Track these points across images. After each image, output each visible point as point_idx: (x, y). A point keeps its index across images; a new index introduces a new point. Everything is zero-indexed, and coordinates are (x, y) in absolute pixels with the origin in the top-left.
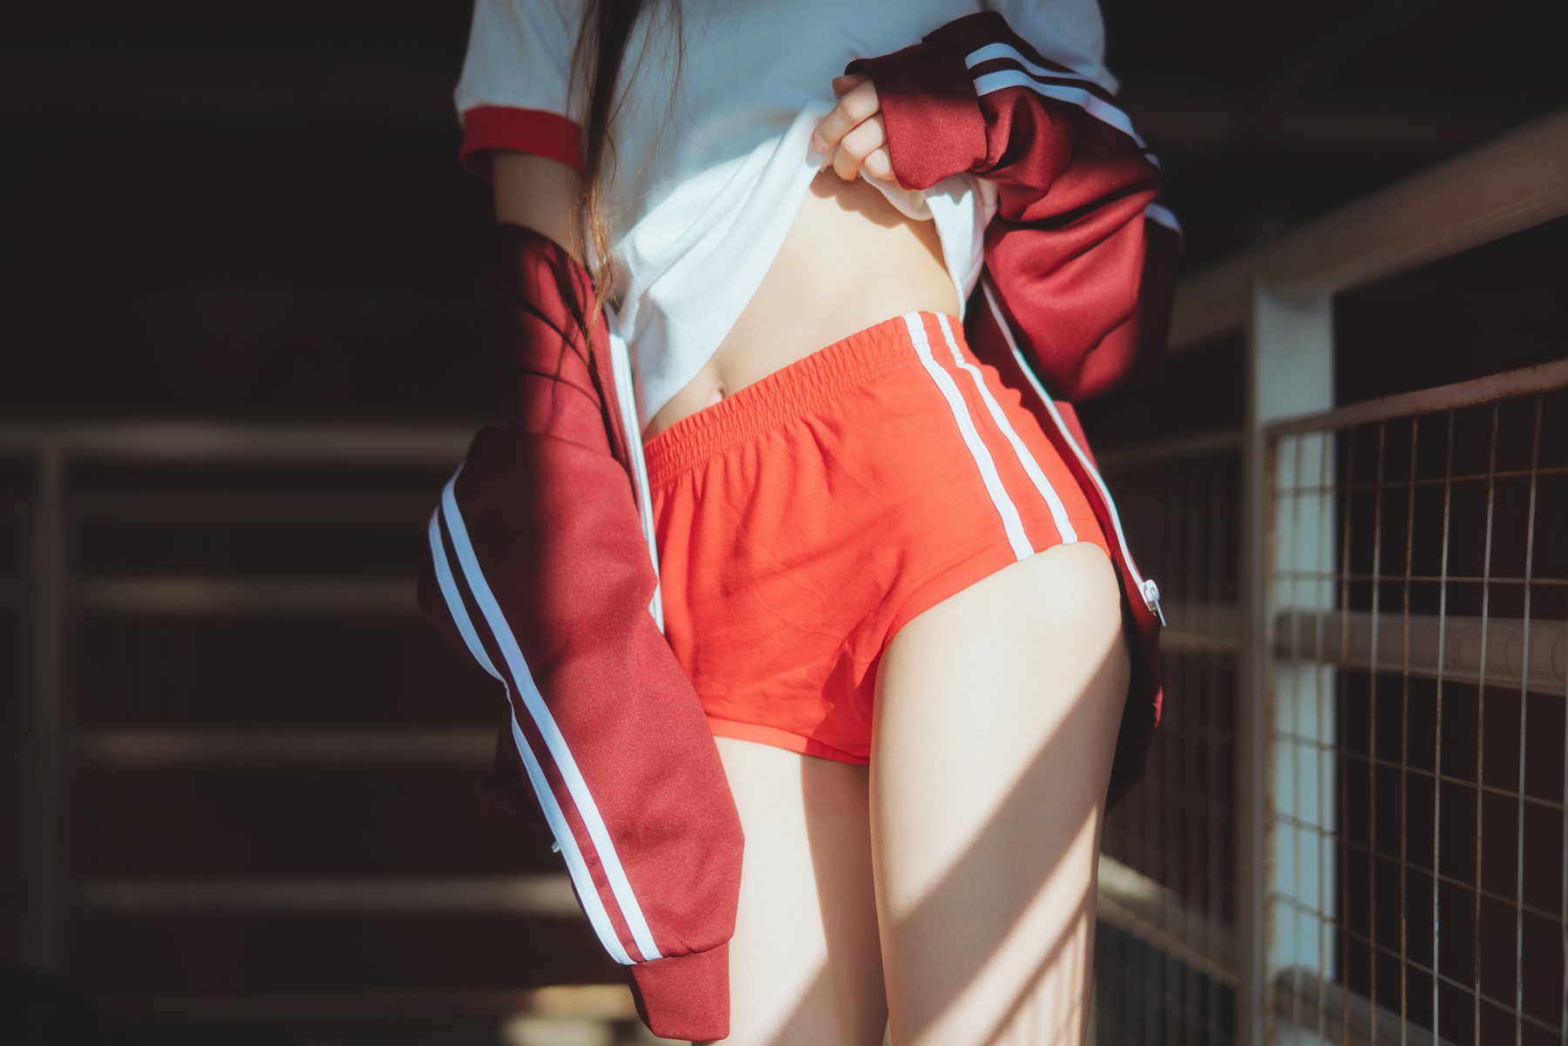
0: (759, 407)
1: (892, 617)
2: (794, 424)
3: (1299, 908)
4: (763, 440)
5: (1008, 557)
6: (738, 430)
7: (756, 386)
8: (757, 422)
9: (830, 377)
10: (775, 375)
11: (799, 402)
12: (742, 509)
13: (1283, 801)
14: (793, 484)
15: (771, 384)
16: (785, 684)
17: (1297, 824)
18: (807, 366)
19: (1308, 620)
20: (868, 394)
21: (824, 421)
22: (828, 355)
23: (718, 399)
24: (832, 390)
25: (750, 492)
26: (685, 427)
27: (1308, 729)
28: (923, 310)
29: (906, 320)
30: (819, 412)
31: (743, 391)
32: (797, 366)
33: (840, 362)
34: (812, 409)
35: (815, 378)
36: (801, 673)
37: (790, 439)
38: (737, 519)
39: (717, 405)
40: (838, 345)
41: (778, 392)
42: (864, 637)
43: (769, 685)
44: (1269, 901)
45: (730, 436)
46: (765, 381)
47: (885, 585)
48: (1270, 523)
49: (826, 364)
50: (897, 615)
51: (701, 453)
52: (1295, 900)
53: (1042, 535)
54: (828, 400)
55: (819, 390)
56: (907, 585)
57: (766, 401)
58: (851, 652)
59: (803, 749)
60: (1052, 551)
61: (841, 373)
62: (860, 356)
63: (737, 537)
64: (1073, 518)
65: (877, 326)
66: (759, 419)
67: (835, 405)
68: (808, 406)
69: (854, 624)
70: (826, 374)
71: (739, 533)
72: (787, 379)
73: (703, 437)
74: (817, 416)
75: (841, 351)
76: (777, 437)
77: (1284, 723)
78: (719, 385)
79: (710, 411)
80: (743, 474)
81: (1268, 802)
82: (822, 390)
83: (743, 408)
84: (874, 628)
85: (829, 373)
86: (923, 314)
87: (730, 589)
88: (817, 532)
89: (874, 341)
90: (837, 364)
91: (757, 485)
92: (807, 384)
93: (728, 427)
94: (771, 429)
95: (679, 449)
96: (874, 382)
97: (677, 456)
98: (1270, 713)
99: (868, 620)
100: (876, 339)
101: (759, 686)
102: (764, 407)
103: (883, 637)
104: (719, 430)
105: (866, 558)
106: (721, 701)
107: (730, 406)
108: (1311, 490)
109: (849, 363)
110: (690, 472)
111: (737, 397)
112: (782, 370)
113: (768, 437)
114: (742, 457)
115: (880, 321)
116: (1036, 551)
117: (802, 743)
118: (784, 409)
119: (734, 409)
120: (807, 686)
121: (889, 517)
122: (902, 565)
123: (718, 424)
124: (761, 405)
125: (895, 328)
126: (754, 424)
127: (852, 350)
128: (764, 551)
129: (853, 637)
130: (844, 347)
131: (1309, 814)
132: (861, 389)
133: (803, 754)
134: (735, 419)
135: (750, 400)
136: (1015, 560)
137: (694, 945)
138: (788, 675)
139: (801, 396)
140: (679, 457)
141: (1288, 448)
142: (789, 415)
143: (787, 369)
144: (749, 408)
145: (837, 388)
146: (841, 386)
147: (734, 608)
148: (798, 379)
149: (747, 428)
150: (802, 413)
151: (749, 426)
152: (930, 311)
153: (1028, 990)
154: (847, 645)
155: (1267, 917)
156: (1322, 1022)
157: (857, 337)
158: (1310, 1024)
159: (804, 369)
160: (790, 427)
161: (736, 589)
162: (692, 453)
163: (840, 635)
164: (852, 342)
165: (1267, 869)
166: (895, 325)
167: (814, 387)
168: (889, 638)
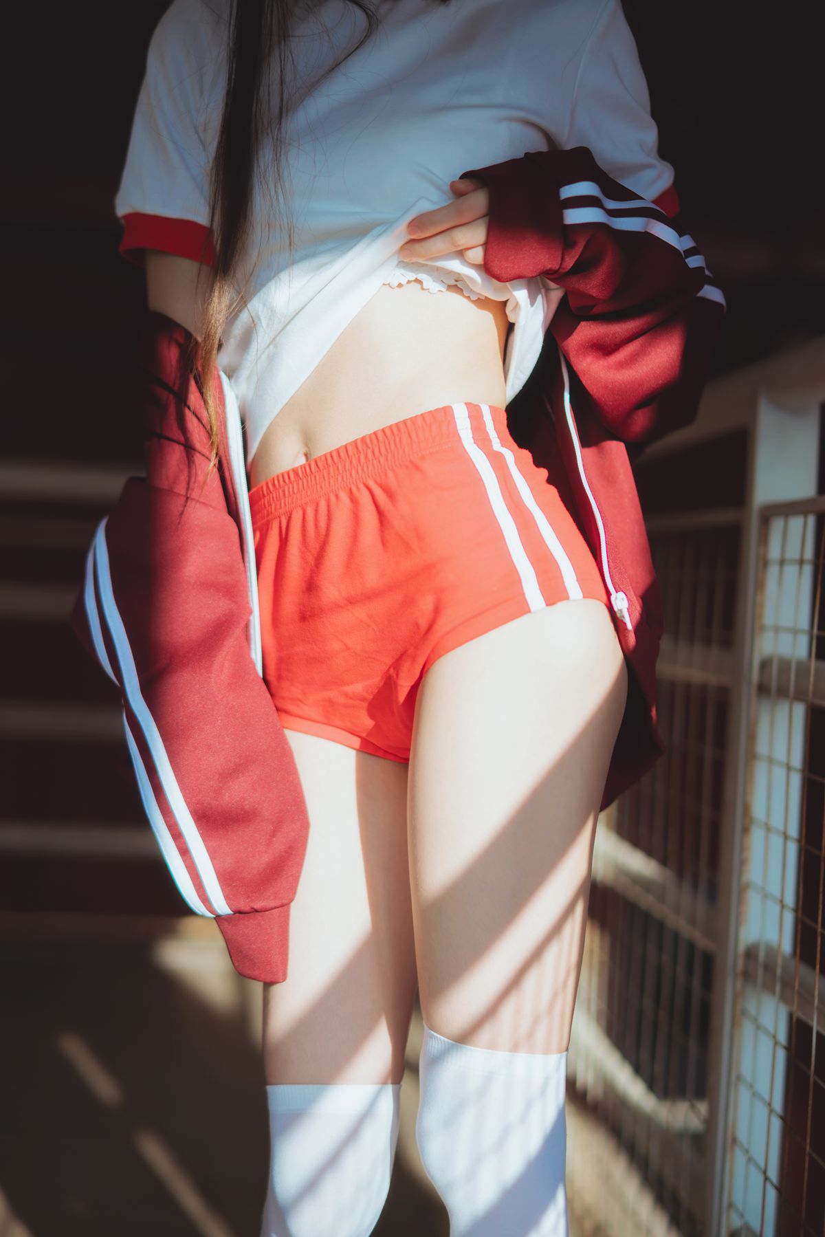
0: (332, 471)
1: (428, 651)
2: (358, 488)
3: (766, 895)
4: (333, 498)
5: (522, 608)
6: (315, 489)
7: (331, 453)
8: (329, 483)
9: (389, 450)
10: (346, 447)
11: (363, 469)
12: (315, 552)
13: (758, 810)
14: (355, 537)
15: (343, 454)
16: (346, 695)
17: (768, 828)
18: (371, 440)
19: (785, 665)
20: (417, 468)
21: (381, 486)
22: (388, 432)
23: (302, 461)
24: (390, 462)
25: (322, 540)
26: (276, 482)
27: (780, 753)
28: (469, 401)
29: (453, 408)
30: (378, 480)
31: (320, 457)
32: (363, 439)
33: (397, 440)
34: (372, 476)
35: (377, 452)
36: (358, 688)
37: (354, 500)
38: (311, 560)
39: (301, 467)
40: (397, 425)
41: (348, 460)
42: (406, 666)
43: (333, 694)
44: (743, 889)
45: (309, 493)
46: (338, 451)
47: (423, 624)
48: (760, 586)
49: (386, 440)
50: (433, 651)
51: (287, 504)
52: (763, 889)
53: (554, 592)
54: (386, 470)
55: (379, 461)
56: (442, 626)
57: (338, 467)
58: (395, 677)
59: (358, 746)
60: (560, 605)
61: (398, 449)
62: (414, 436)
63: (311, 574)
64: (581, 579)
65: (430, 412)
66: (332, 482)
67: (390, 474)
68: (370, 475)
69: (399, 654)
70: (386, 448)
71: (312, 571)
72: (355, 450)
73: (289, 492)
74: (376, 482)
75: (399, 430)
76: (344, 497)
77: (762, 747)
78: (304, 450)
79: (295, 471)
80: (316, 525)
81: (747, 809)
82: (382, 461)
83: (320, 471)
84: (414, 659)
85: (388, 447)
86: (468, 405)
87: (306, 616)
88: (373, 577)
89: (426, 424)
90: (395, 441)
91: (327, 535)
92: (370, 456)
93: (308, 485)
94: (340, 489)
95: (271, 499)
96: (423, 458)
97: (270, 505)
98: (752, 738)
99: (409, 652)
100: (428, 423)
101: (327, 694)
102: (336, 471)
103: (421, 667)
104: (301, 487)
105: (409, 602)
106: (300, 703)
107: (310, 469)
108: (793, 561)
109: (404, 441)
110: (278, 519)
111: (316, 462)
112: (351, 442)
113: (337, 497)
114: (316, 511)
115: (433, 408)
116: (548, 604)
117: (357, 742)
118: (351, 475)
119: (313, 471)
120: (362, 699)
121: (428, 570)
122: (437, 610)
123: (300, 482)
124: (334, 469)
125: (446, 414)
126: (327, 485)
127: (408, 430)
128: (331, 591)
129: (397, 665)
130: (402, 426)
131: (777, 822)
132: (412, 462)
133: (358, 750)
134: (313, 478)
135: (326, 466)
136: (529, 611)
137: (257, 906)
138: (349, 689)
139: (365, 465)
140: (271, 505)
141: (777, 525)
142: (354, 480)
143: (355, 442)
144: (325, 471)
145: (393, 460)
146: (396, 458)
147: (309, 632)
148: (363, 450)
149: (321, 487)
150: (364, 480)
151: (323, 486)
152: (475, 403)
153: (536, 955)
154: (392, 671)
155: (741, 900)
156: (778, 988)
157: (413, 420)
158: (769, 987)
159: (368, 442)
160: (354, 490)
161: (310, 616)
162: (280, 504)
163: (388, 661)
164: (409, 423)
165: (743, 862)
166: (445, 413)
167: (375, 458)
168: (426, 669)
